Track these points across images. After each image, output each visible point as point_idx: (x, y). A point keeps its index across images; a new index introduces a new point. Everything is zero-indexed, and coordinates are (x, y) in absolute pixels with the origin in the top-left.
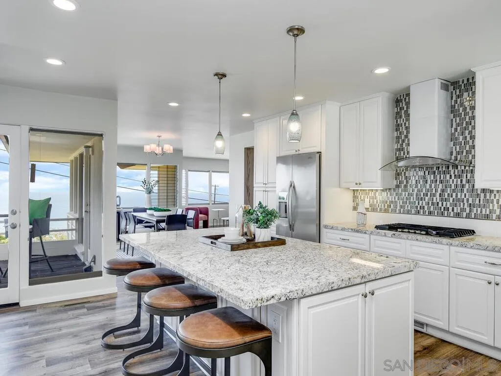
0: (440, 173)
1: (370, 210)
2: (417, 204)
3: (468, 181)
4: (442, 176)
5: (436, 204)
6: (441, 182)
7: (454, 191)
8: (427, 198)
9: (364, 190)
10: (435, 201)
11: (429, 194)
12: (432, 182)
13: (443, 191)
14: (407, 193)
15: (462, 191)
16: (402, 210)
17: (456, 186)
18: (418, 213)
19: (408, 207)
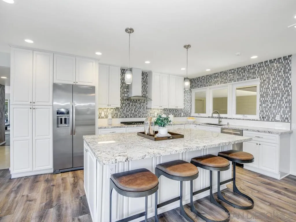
0: (134, 102)
1: (105, 118)
2: (126, 114)
3: (142, 106)
4: (135, 103)
5: (133, 114)
6: (135, 105)
7: (138, 109)
8: (130, 111)
9: (101, 108)
10: (132, 112)
11: (131, 110)
12: (132, 105)
13: (135, 108)
14: (122, 110)
15: (141, 109)
16: (120, 116)
17: (139, 107)
18: (126, 117)
19: (123, 115)
